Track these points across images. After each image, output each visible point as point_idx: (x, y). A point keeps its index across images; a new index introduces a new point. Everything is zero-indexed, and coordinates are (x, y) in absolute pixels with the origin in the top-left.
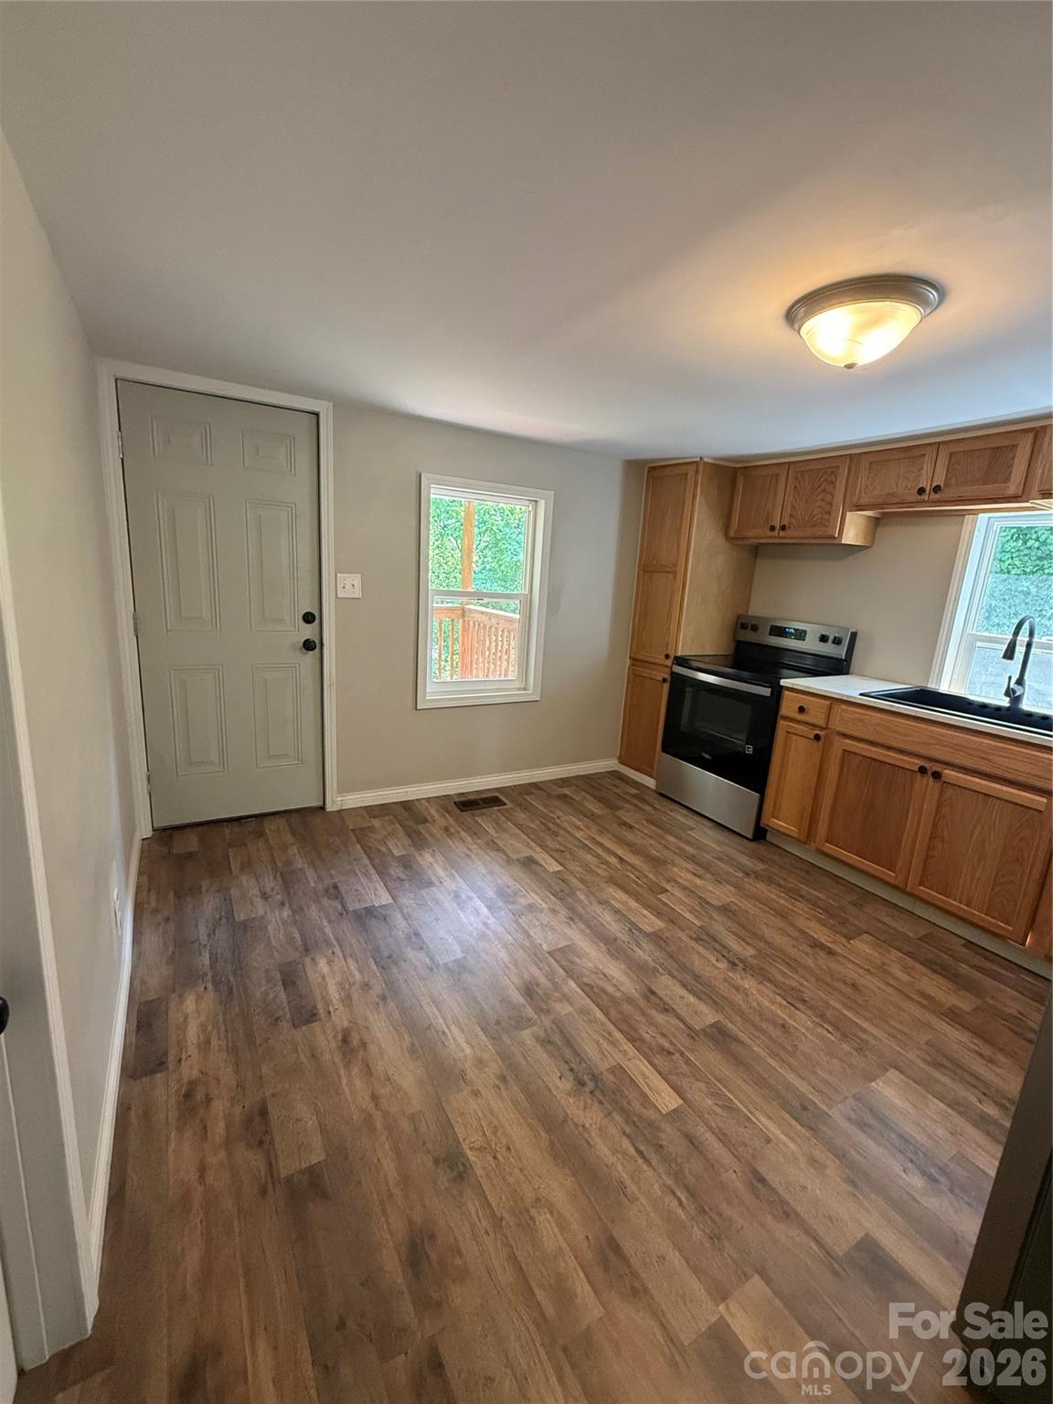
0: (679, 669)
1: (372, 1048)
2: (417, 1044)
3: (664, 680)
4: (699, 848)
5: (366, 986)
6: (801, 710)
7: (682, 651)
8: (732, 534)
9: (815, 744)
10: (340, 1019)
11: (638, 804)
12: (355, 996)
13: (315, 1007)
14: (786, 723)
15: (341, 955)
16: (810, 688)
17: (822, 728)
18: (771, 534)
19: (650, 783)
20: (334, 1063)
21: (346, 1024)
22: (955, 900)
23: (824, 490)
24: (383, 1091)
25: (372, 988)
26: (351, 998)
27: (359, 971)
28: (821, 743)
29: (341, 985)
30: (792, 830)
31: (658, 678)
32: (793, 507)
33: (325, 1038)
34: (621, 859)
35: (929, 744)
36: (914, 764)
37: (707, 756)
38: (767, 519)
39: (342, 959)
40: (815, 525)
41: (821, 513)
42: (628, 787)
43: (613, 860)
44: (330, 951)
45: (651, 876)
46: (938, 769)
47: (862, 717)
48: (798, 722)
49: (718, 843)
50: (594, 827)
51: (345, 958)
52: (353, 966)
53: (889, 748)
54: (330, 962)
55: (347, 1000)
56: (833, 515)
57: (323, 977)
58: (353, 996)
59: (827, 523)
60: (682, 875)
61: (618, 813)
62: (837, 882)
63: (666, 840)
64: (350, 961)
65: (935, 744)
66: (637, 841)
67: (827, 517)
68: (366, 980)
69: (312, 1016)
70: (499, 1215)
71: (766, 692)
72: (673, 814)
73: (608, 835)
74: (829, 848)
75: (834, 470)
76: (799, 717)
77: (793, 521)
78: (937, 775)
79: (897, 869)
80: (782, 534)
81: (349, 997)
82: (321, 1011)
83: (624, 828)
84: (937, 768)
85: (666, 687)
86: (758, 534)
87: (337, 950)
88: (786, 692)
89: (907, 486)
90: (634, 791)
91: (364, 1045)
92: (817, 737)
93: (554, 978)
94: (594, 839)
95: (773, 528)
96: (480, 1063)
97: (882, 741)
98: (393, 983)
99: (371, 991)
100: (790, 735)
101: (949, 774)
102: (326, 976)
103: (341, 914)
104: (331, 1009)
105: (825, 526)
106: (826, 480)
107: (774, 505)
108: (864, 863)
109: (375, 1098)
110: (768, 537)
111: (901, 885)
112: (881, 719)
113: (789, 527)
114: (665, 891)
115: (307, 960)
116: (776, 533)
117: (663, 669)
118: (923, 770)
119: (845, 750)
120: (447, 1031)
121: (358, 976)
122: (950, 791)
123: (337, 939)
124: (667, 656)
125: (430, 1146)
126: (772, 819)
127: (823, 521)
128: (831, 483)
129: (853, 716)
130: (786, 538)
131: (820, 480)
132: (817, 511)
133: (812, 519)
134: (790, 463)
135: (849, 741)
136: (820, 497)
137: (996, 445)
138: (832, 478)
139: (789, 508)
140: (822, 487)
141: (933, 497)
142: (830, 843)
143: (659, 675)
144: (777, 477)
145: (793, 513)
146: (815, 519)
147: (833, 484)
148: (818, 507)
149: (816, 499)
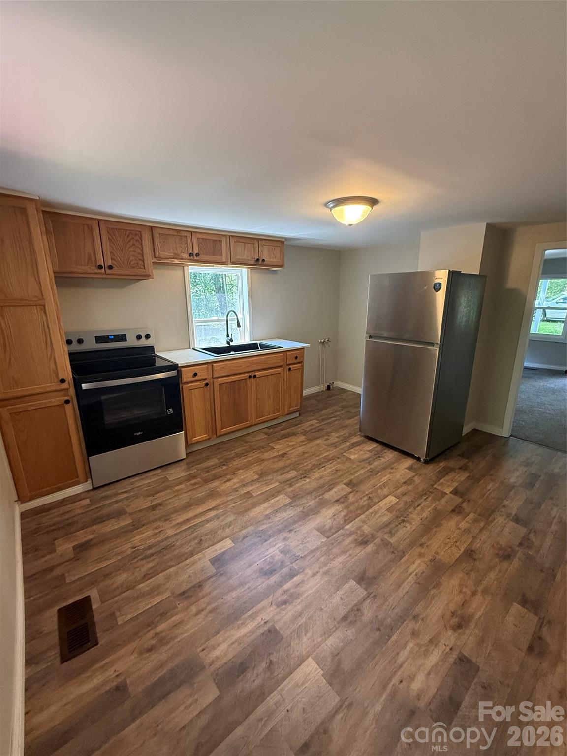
1: (452, 607)
2: (433, 585)
3: (67, 402)
5: (414, 634)
6: (195, 375)
9: (206, 388)
10: (449, 638)
12: (428, 638)
13: (455, 663)
14: (186, 386)
15: (399, 673)
17: (205, 380)
18: (99, 271)
20: (476, 625)
21: (450, 633)
22: (266, 416)
23: (134, 245)
24: (468, 592)
25: (414, 629)
26: (431, 639)
27: (405, 646)
28: (208, 387)
29: (426, 654)
31: (57, 403)
32: (111, 252)
33: (468, 640)
35: (249, 366)
36: (245, 376)
37: (139, 433)
38: (90, 258)
39: (402, 669)
40: (134, 267)
41: (136, 260)
44: (401, 686)
46: (254, 374)
48: (194, 382)
51: (401, 666)
52: (404, 654)
54: (412, 678)
55: (433, 641)
57: (429, 674)
58: (428, 639)
59: (142, 267)
62: (226, 443)
64: (400, 660)
67: (141, 263)
68: (409, 637)
69: (462, 660)
70: (472, 539)
74: (224, 431)
75: (138, 233)
76: (195, 379)
77: (115, 263)
78: (255, 376)
79: (249, 419)
80: (108, 271)
81: (431, 641)
82: (455, 656)
84: (252, 374)
85: (71, 406)
86: (86, 271)
87: (395, 680)
88: (182, 369)
89: (182, 251)
91: (453, 614)
92: (207, 385)
93: (347, 534)
95: (99, 267)
96: (421, 555)
97: (233, 373)
98: (401, 617)
99: (417, 629)
100: (190, 391)
101: (257, 374)
102: (425, 672)
103: (350, 705)
104: (448, 649)
106: (132, 238)
108: (238, 427)
109: (474, 593)
110: (96, 273)
111: (252, 424)
113: (113, 267)
115: (422, 704)
116: (103, 270)
118: (250, 377)
119: (220, 385)
120: (415, 573)
121: (411, 645)
122: (258, 380)
123: (384, 688)
124: (62, 381)
125: (472, 564)
126: (193, 439)
127: (139, 265)
128: (137, 241)
129: (220, 367)
130: (112, 274)
131: (128, 236)
132: (131, 258)
133: (130, 263)
134: (99, 220)
135: (219, 380)
136: (131, 249)
137: (214, 239)
138: (137, 238)
139: (109, 254)
140: (131, 243)
141: (196, 258)
142: (223, 429)
143: (60, 399)
144: (90, 228)
145: (114, 257)
146: (132, 263)
147: (139, 242)
148: (133, 256)
149: (129, 250)
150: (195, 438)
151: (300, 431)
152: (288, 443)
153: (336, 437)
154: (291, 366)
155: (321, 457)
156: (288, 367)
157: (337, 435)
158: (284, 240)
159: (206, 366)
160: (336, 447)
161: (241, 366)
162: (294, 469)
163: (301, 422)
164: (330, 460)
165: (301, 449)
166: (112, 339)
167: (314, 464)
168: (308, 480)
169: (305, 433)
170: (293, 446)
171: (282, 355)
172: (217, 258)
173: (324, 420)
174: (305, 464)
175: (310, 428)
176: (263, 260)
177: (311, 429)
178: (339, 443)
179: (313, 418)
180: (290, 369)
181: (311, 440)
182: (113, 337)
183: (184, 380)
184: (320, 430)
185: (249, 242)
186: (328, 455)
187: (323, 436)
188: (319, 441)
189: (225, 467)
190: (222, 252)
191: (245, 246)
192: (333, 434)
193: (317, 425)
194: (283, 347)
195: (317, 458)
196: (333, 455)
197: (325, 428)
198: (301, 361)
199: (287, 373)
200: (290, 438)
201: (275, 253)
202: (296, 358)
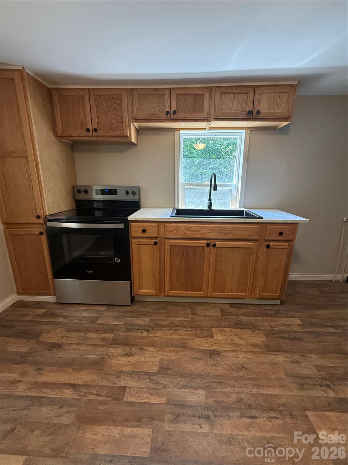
0: (50, 224)
3: (41, 233)
4: (113, 331)
6: (144, 231)
7: (48, 212)
8: (59, 133)
9: (155, 247)
11: (51, 320)
14: (136, 240)
16: (146, 218)
17: (156, 238)
18: (88, 134)
19: (51, 299)
22: (226, 293)
23: (115, 108)
28: (158, 245)
30: (152, 291)
31: (35, 233)
32: (98, 118)
34: (74, 387)
35: (209, 233)
36: (203, 243)
37: (90, 272)
38: (82, 124)
40: (114, 129)
41: (117, 122)
42: (36, 310)
43: (68, 394)
45: (105, 383)
46: (214, 243)
47: (176, 227)
48: (142, 238)
49: (118, 318)
50: (30, 370)
53: (190, 239)
56: (124, 124)
59: (121, 128)
60: (121, 362)
61: (43, 338)
63: (91, 339)
65: (211, 232)
66: (74, 356)
67: (121, 124)
71: (121, 226)
72: (79, 314)
73: (48, 368)
74: (172, 293)
75: (119, 96)
76: (143, 235)
77: (100, 126)
78: (214, 245)
79: (203, 290)
80: (95, 134)
83: (55, 351)
84: (213, 242)
85: (44, 238)
86: (79, 134)
88: (132, 224)
89: (159, 110)
90: (42, 311)
92: (156, 243)
94: (36, 383)
95: (88, 130)
97: (188, 236)
100: (139, 245)
101: (218, 243)
105: (120, 130)
106: (115, 102)
107: (85, 116)
108: (189, 293)
110: (86, 136)
111: (206, 296)
112: (185, 227)
113: (99, 130)
114: (123, 389)
116: (91, 133)
117: (38, 226)
118: (208, 245)
119: (170, 246)
122: (219, 250)
124: (38, 217)
126: (140, 291)
127: (119, 127)
128: (118, 104)
129: (173, 228)
130: (97, 137)
131: (111, 102)
132: (114, 121)
133: (112, 126)
134: (89, 89)
135: (171, 241)
136: (114, 112)
137: (195, 93)
138: (119, 101)
139: (96, 118)
140: (114, 107)
141: (173, 117)
142: (172, 291)
143: (37, 231)
144: (83, 97)
145: (99, 121)
146: (113, 126)
147: (120, 105)
148: (114, 119)
149: (112, 113)
150: (142, 291)
151: (265, 326)
152: (234, 337)
153: (315, 366)
154: (271, 243)
155: (263, 391)
156: (267, 243)
157: (319, 362)
158: (296, 83)
159: (157, 224)
160: (301, 387)
161: (198, 231)
162: (208, 388)
163: (277, 314)
164: (272, 409)
165: (243, 358)
166: (107, 192)
167: (241, 400)
168: (206, 428)
169: (270, 333)
170: (238, 345)
171: (259, 226)
172: (198, 115)
173: (311, 324)
174: (229, 390)
175: (283, 328)
176: (258, 112)
177: (282, 332)
178: (311, 382)
179: (297, 314)
180: (268, 246)
181: (269, 349)
182: (108, 191)
183: (133, 234)
184: (296, 338)
185: (240, 92)
186: (276, 396)
187: (292, 352)
188: (280, 358)
189: (145, 334)
190: (203, 107)
191: (234, 98)
192: (313, 356)
193: (297, 329)
194: (262, 218)
195: (255, 391)
196: (285, 400)
197: (306, 340)
198: (291, 239)
199: (263, 249)
200: (245, 331)
201: (278, 102)
202: (281, 234)
